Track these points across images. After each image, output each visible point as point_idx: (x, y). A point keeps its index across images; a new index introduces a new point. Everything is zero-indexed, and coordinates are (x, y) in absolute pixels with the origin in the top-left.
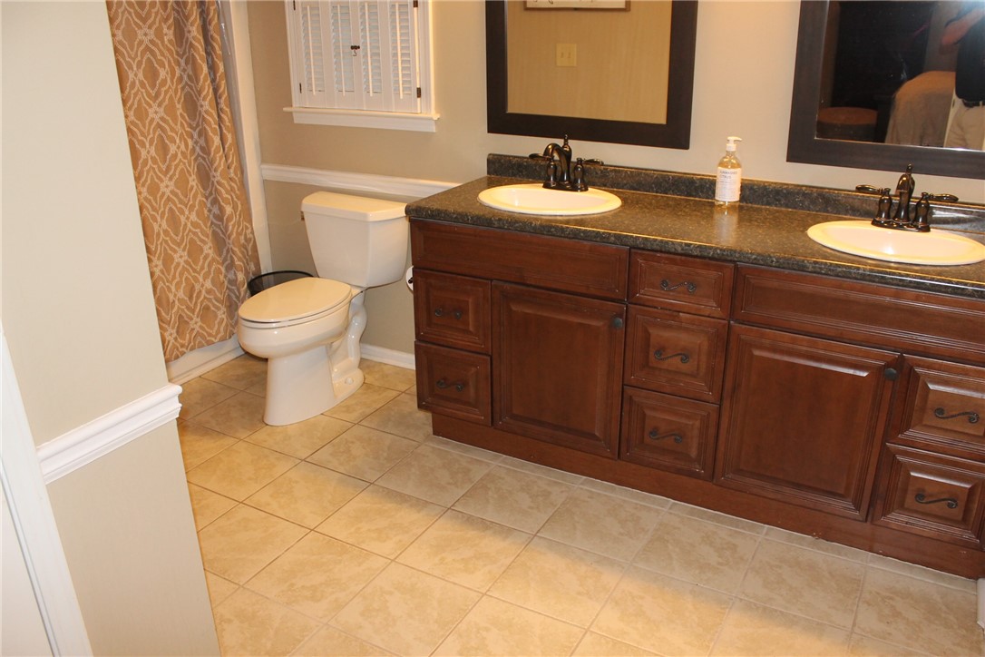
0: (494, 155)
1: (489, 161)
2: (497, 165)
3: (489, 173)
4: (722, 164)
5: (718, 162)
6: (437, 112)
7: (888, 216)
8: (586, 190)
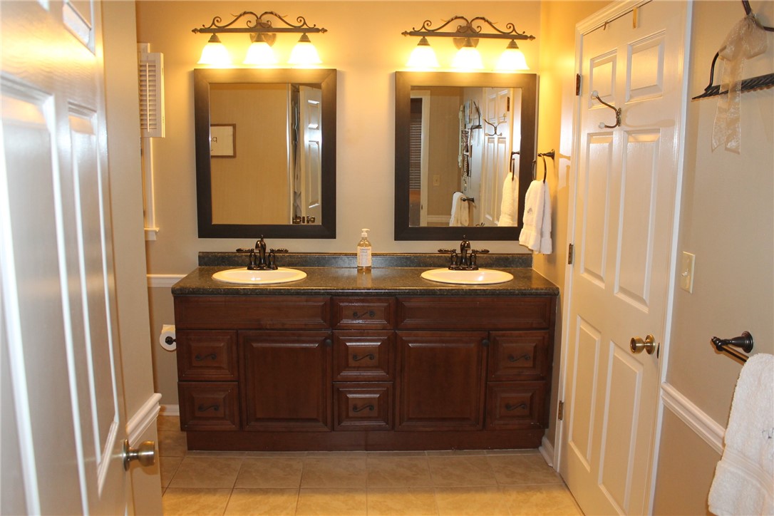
0: (203, 253)
1: (199, 257)
2: (206, 259)
3: (200, 265)
4: (359, 245)
5: (357, 243)
6: (157, 226)
7: (456, 264)
8: (277, 269)
